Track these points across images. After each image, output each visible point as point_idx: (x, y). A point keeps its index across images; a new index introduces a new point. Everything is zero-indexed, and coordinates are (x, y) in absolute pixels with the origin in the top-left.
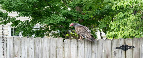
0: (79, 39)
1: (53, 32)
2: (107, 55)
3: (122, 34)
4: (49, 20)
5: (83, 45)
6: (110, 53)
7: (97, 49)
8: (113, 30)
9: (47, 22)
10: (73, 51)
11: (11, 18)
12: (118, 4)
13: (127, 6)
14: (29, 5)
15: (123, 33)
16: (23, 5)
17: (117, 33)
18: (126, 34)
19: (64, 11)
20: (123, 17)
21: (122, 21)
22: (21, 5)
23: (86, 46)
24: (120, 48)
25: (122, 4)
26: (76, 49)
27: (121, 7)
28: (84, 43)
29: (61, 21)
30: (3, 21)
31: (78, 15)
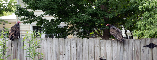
0: (113, 39)
1: (78, 30)
2: (137, 53)
3: (148, 33)
4: (75, 19)
5: (116, 44)
6: (139, 50)
7: (128, 47)
8: (140, 29)
9: (73, 20)
10: (108, 50)
11: (36, 17)
12: (144, 5)
13: (152, 6)
14: (55, 4)
15: (149, 31)
16: (49, 4)
17: (143, 32)
18: (152, 33)
19: (90, 10)
20: (149, 16)
21: (148, 20)
22: (47, 4)
23: (119, 45)
24: (147, 46)
25: (148, 5)
26: (111, 47)
27: (147, 7)
28: (117, 43)
29: (88, 19)
30: (28, 20)
31: (104, 14)
